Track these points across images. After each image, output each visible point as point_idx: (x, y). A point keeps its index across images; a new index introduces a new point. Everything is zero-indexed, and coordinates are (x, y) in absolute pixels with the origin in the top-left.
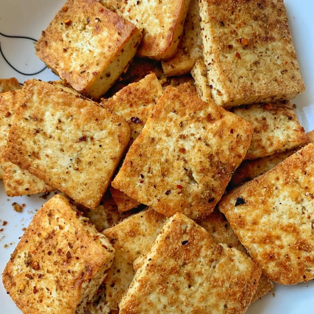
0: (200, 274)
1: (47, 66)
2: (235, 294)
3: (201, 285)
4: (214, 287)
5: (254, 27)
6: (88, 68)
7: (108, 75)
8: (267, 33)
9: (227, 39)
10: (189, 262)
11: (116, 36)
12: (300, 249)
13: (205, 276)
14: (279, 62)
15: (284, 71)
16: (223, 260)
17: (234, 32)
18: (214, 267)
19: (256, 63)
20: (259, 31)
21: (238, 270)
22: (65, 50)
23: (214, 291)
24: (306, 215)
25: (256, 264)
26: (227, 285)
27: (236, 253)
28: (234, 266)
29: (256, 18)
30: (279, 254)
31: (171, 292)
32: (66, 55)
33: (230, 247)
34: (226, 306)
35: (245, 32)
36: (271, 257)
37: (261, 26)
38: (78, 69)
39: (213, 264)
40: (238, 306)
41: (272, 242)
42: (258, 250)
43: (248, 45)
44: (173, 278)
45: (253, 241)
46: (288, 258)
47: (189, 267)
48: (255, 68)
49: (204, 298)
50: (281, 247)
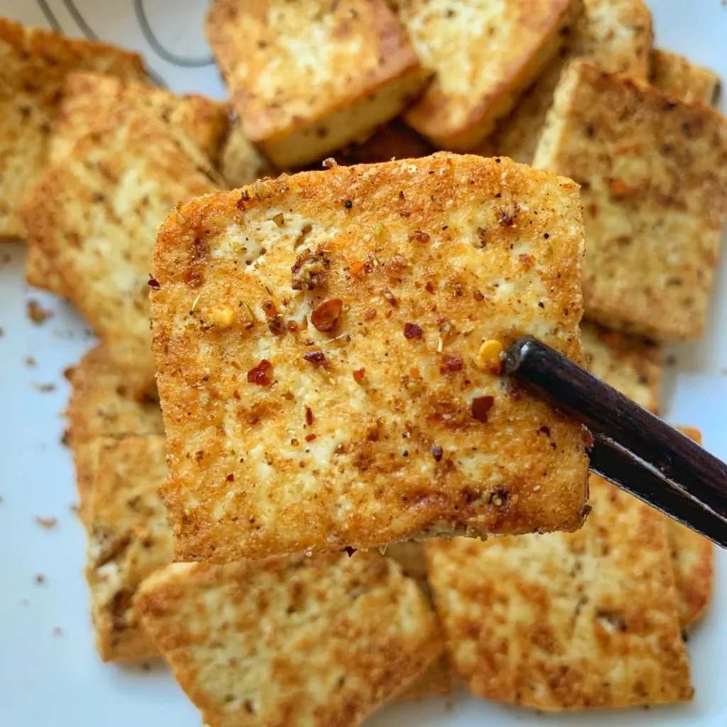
0: (321, 597)
1: (213, 60)
2: (369, 666)
3: (314, 619)
4: (337, 634)
5: (655, 168)
6: (289, 100)
7: (322, 132)
8: (675, 189)
9: (586, 166)
10: (312, 565)
11: (372, 62)
12: (535, 641)
13: (328, 606)
14: (673, 259)
15: (675, 282)
16: (378, 592)
17: (607, 159)
18: (355, 598)
19: (624, 241)
20: (662, 179)
21: (398, 624)
22: (262, 45)
23: (334, 642)
24: (576, 582)
25: (438, 631)
26: (364, 642)
27: (411, 591)
28: (393, 613)
29: (667, 150)
30: (490, 633)
31: (250, 605)
32: (260, 55)
33: (406, 574)
34: (341, 682)
35: (631, 169)
36: (472, 631)
37: (669, 171)
38: (269, 94)
39: (356, 591)
40: (367, 692)
41: (487, 603)
42: (455, 605)
43: (625, 197)
44: (266, 579)
45: (453, 584)
46: (504, 648)
47: (305, 575)
48: (615, 249)
49: (307, 647)
50: (502, 621)
